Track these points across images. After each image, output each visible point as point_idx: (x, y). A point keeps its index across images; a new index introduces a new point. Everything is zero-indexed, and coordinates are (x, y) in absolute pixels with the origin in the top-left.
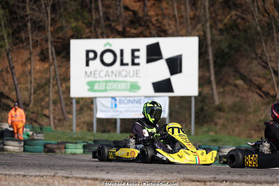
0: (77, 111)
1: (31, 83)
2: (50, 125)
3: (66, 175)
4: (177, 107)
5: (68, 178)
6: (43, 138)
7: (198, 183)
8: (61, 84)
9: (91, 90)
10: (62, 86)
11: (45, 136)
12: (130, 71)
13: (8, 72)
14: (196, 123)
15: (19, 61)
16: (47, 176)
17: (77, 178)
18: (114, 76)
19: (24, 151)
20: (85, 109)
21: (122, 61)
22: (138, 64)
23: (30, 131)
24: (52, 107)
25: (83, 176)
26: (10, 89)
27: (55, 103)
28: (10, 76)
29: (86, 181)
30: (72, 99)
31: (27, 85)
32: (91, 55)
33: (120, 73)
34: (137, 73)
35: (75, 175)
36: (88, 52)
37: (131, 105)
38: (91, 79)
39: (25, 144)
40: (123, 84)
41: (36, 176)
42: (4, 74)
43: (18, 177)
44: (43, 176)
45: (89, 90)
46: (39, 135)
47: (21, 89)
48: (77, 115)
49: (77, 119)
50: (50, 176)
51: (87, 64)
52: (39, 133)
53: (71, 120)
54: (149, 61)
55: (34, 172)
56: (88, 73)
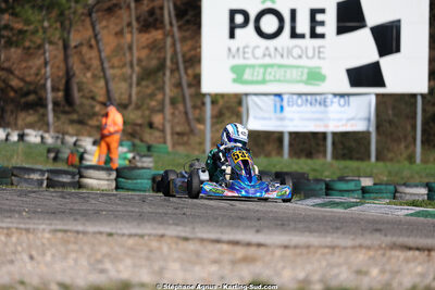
0: (213, 117)
1: (132, 66)
2: (165, 142)
3: (183, 234)
4: (390, 112)
5: (186, 239)
6: (151, 165)
7: (417, 253)
8: (186, 69)
9: (239, 80)
10: (186, 73)
11: (156, 162)
12: (306, 48)
13: (91, 47)
14: (423, 142)
15: (112, 26)
16: (149, 235)
17: (202, 240)
18: (278, 56)
19: (117, 188)
20: (228, 114)
21: (293, 29)
22: (322, 36)
23: (130, 151)
24: (168, 109)
25: (213, 236)
26: (94, 76)
27: (173, 102)
28: (94, 53)
29: (218, 246)
30: (204, 95)
31: (124, 70)
32: (239, 19)
33: (290, 52)
34: (319, 52)
35: (200, 235)
36: (233, 13)
37: (309, 108)
38: (239, 61)
39: (118, 176)
40: (294, 71)
41: (130, 236)
42: (85, 49)
43: (98, 236)
44: (142, 236)
45: (235, 81)
46: (144, 159)
47: (114, 76)
48: (213, 125)
49: (212, 132)
50: (155, 236)
51: (232, 35)
52: (144, 156)
53: (203, 133)
54: (341, 30)
55: (127, 228)
56: (234, 50)
